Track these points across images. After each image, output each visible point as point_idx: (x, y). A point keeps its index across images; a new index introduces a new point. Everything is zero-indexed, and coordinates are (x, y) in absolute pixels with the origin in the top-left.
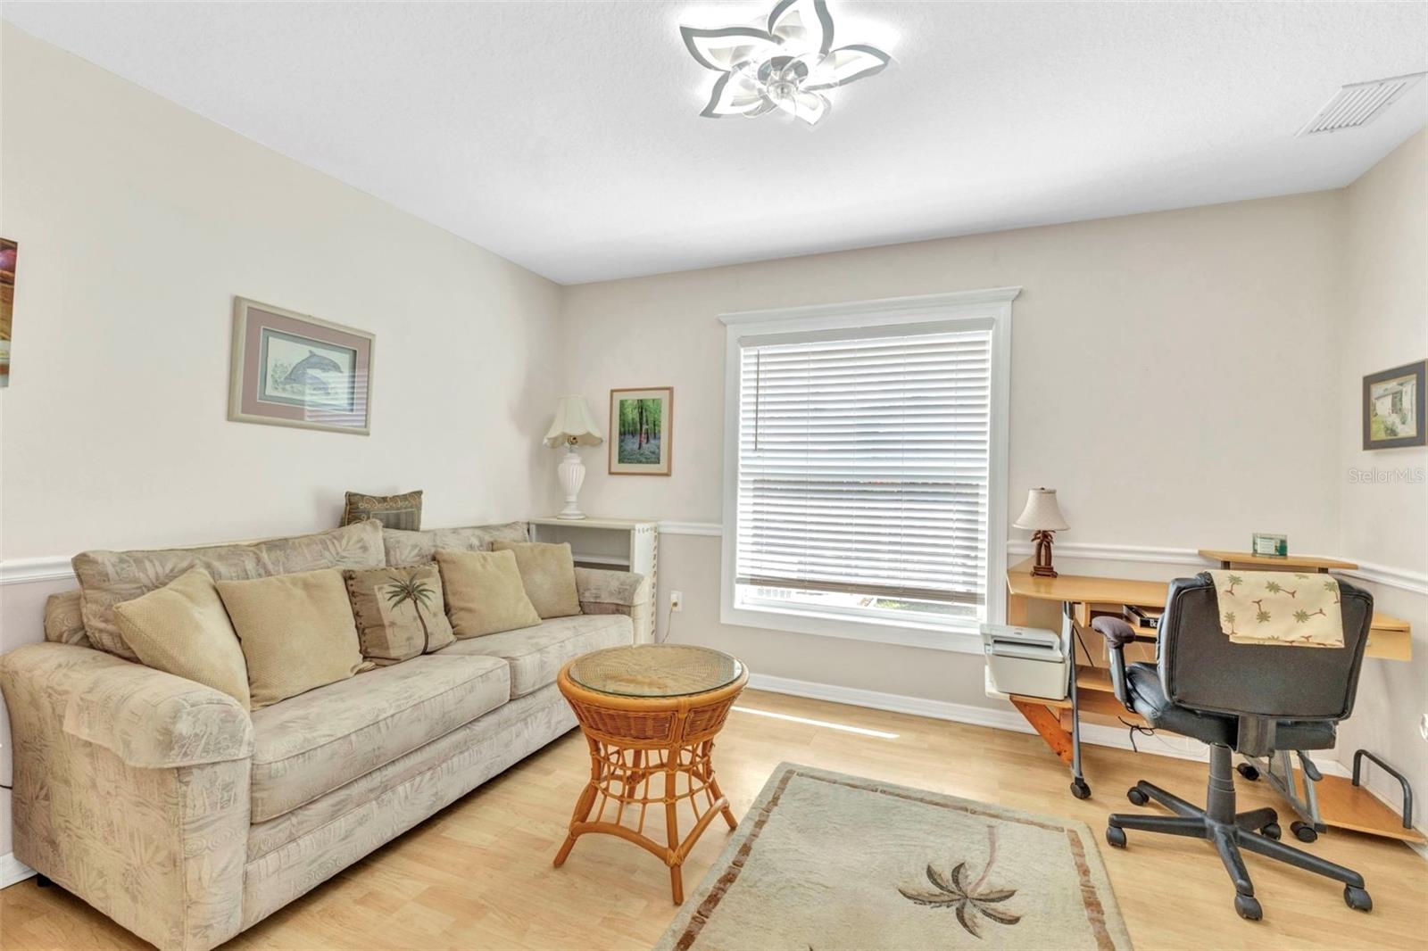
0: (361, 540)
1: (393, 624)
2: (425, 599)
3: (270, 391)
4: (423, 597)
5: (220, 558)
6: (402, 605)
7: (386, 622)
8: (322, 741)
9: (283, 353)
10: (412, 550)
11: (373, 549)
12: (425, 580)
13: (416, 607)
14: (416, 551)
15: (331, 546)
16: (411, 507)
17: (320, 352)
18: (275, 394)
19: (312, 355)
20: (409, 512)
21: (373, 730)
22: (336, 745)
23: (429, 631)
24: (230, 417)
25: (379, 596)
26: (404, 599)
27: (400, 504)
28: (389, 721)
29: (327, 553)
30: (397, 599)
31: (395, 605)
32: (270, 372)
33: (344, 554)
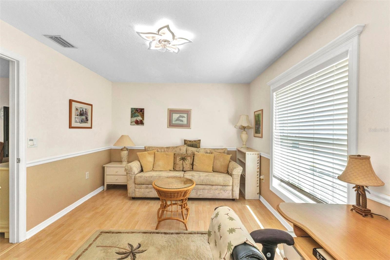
0: (180, 148)
1: (178, 164)
2: (186, 161)
3: (173, 123)
4: (185, 161)
5: (160, 149)
6: (180, 161)
7: (177, 163)
8: (143, 176)
9: (175, 116)
10: (191, 151)
11: (182, 150)
12: (188, 157)
13: (183, 162)
14: (191, 152)
15: (175, 149)
16: (196, 143)
17: (181, 115)
18: (174, 123)
19: (180, 116)
20: (195, 144)
21: (151, 178)
22: (145, 177)
23: (184, 167)
24: (168, 128)
25: (177, 158)
26: (181, 160)
27: (194, 142)
28: (154, 177)
29: (174, 150)
30: (180, 160)
31: (179, 161)
32: (173, 119)
33: (177, 150)
